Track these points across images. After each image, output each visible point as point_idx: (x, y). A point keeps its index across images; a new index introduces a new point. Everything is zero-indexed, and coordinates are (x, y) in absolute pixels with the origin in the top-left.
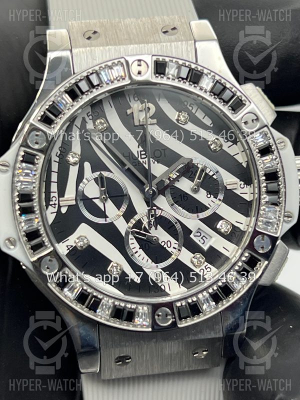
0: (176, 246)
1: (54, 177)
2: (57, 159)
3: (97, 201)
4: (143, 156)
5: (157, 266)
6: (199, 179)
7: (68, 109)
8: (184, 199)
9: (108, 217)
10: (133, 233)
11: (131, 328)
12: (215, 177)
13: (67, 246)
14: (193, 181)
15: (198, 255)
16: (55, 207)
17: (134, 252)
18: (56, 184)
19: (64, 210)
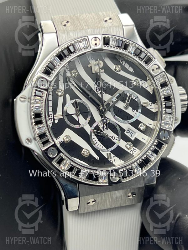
0: (117, 139)
1: (50, 103)
2: (52, 93)
3: (74, 116)
5: (108, 150)
6: (128, 101)
7: (58, 66)
8: (120, 113)
9: (80, 124)
10: (94, 133)
11: (97, 184)
12: (136, 100)
13: (59, 141)
14: (125, 103)
15: (130, 143)
16: (51, 120)
17: (95, 143)
18: (52, 107)
19: (56, 122)
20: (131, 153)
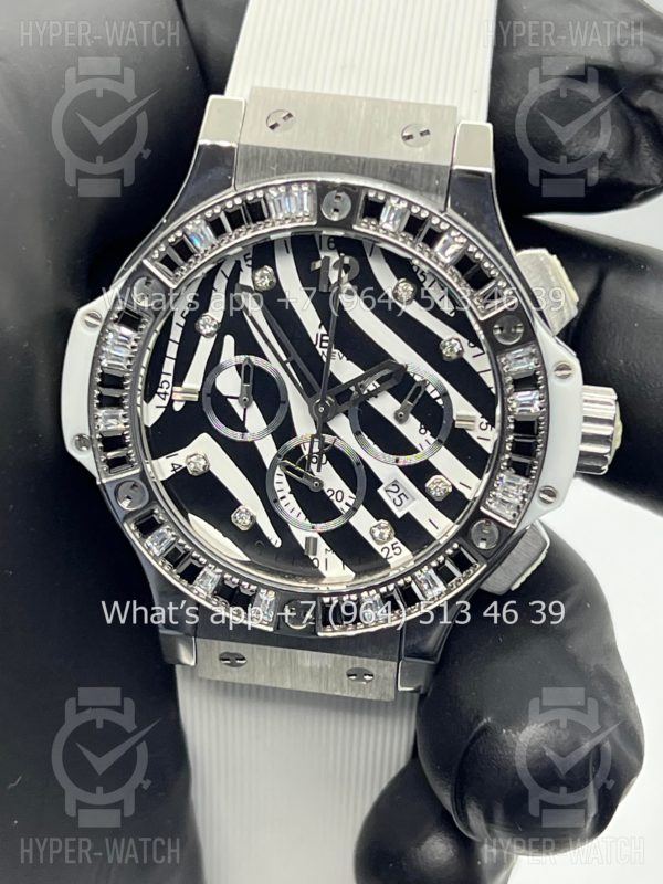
0: (351, 502)
1: (172, 350)
2: (182, 322)
3: (234, 403)
4: (325, 344)
5: (313, 527)
6: (411, 400)
9: (247, 432)
10: (282, 464)
12: (439, 402)
13: (173, 465)
14: (401, 402)
16: (164, 399)
17: (280, 497)
18: (174, 361)
20: (384, 555)
